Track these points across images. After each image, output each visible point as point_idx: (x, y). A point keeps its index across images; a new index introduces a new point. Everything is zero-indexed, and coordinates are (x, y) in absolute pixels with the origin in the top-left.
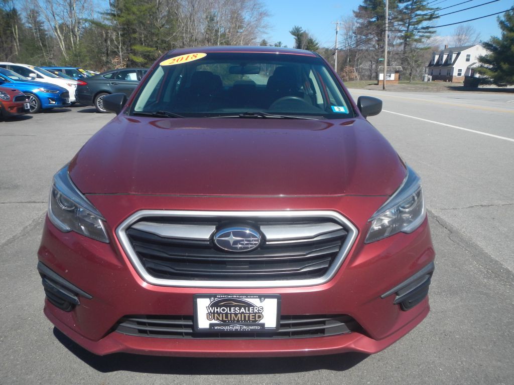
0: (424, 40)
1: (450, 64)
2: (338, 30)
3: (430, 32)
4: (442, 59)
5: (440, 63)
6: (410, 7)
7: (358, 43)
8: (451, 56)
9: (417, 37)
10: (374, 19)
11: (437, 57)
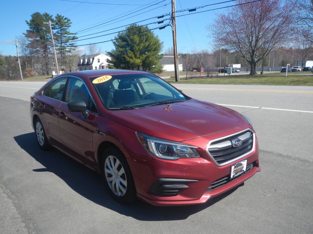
0: (72, 51)
1: (90, 64)
2: (17, 45)
3: (74, 46)
4: (85, 62)
5: (84, 64)
6: (60, 32)
7: (31, 53)
8: (90, 60)
9: (67, 49)
10: (38, 39)
11: (82, 61)
